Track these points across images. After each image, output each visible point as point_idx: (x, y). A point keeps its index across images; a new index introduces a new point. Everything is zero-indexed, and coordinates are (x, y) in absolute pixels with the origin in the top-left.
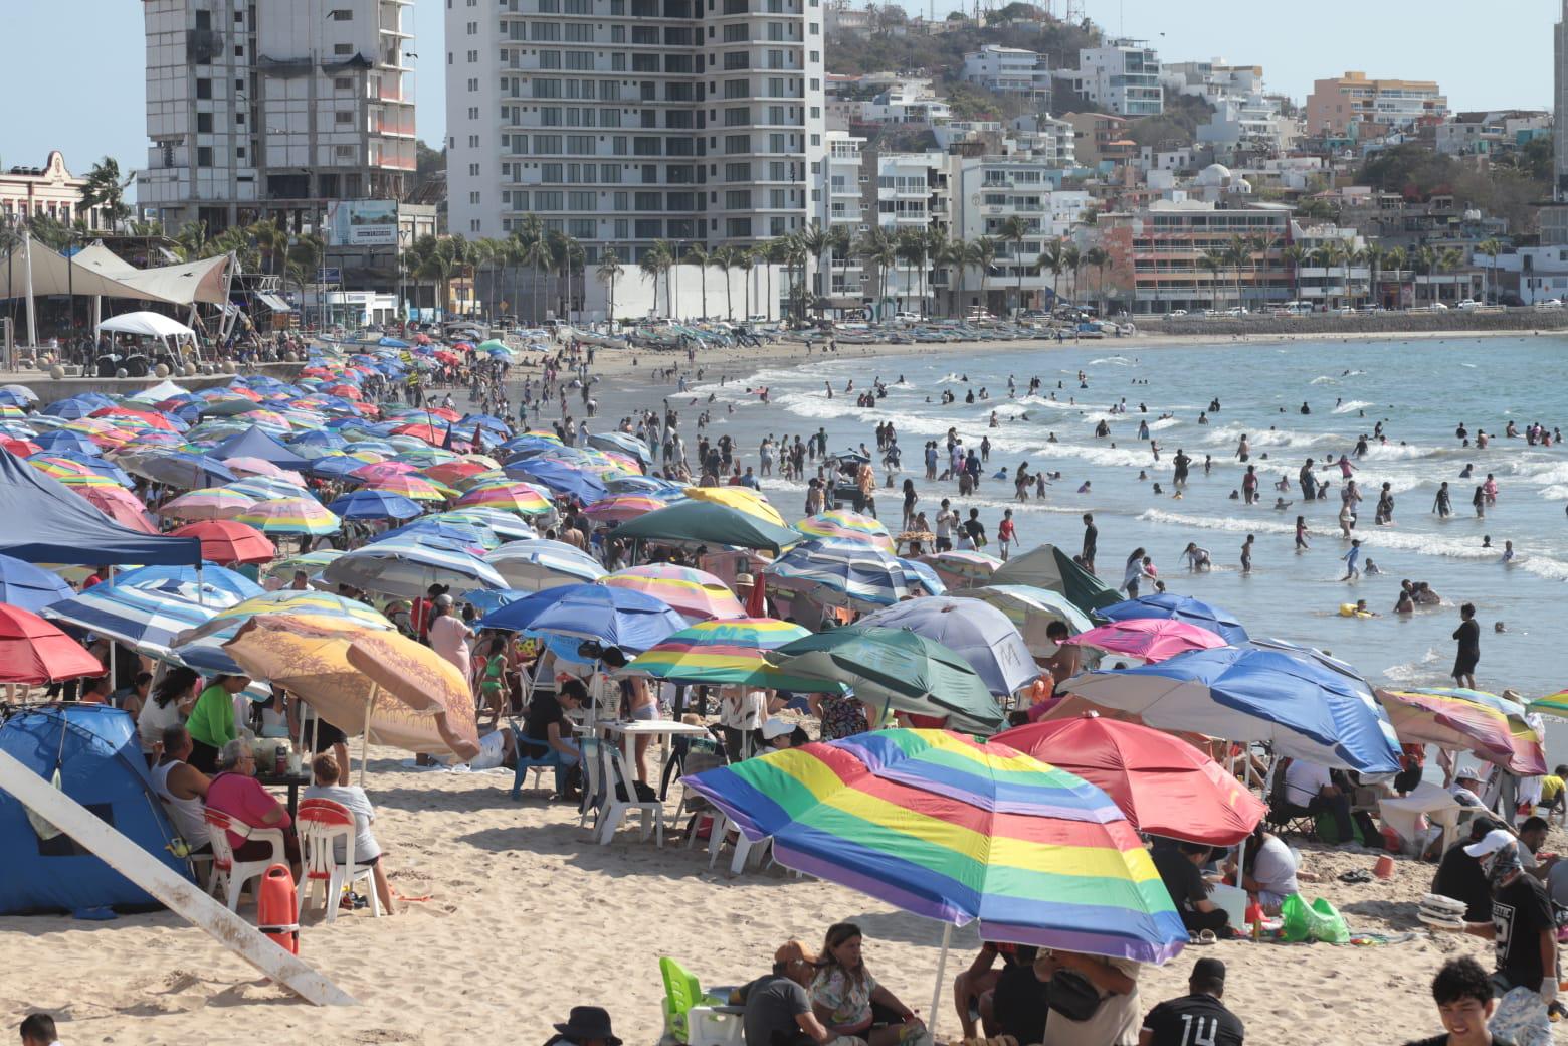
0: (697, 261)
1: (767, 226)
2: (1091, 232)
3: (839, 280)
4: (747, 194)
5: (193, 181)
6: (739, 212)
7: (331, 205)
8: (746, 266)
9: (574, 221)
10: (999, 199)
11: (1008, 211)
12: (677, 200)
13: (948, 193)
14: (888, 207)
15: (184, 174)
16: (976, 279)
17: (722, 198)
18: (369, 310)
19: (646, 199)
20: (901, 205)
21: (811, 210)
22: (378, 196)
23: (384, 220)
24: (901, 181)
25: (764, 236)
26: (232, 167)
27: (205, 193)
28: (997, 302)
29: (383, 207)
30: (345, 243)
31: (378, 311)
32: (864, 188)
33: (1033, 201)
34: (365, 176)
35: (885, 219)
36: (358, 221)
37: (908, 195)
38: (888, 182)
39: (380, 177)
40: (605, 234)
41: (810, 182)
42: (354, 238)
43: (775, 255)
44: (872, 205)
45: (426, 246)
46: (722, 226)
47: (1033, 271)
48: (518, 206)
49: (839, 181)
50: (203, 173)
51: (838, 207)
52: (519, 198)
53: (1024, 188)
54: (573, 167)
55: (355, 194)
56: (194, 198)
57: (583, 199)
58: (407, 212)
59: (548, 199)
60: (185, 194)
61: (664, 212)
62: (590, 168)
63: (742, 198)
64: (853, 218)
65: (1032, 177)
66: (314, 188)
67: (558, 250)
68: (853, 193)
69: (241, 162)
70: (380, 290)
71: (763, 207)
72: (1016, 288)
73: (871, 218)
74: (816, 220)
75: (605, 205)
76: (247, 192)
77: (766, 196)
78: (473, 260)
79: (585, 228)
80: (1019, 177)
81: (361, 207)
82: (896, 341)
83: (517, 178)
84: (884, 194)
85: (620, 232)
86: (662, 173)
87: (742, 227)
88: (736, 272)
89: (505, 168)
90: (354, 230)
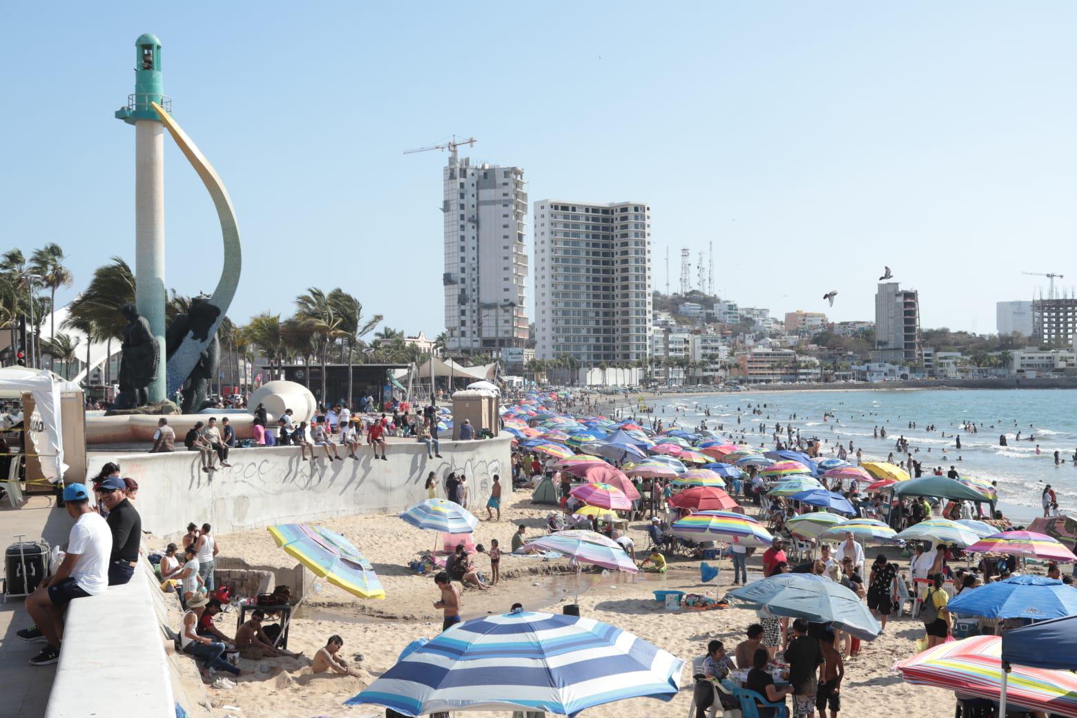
0: (614, 367)
1: (635, 356)
2: (733, 358)
3: (657, 373)
4: (628, 346)
5: (460, 341)
6: (626, 352)
7: (503, 349)
8: (630, 368)
9: (574, 354)
10: (705, 348)
11: (709, 352)
12: (606, 348)
13: (690, 346)
14: (672, 350)
15: (457, 339)
16: (699, 373)
17: (620, 347)
18: (515, 382)
19: (597, 348)
20: (676, 350)
21: (648, 351)
22: (517, 346)
23: (519, 354)
24: (676, 342)
25: (634, 359)
26: (472, 337)
27: (463, 345)
28: (706, 380)
29: (519, 350)
30: (507, 361)
31: (517, 382)
32: (665, 344)
33: (716, 348)
34: (514, 340)
35: (671, 354)
36: (511, 354)
37: (678, 347)
38: (672, 342)
39: (517, 340)
40: (584, 358)
41: (648, 342)
42: (510, 359)
43: (639, 365)
44: (667, 350)
45: (533, 362)
46: (620, 356)
47: (717, 370)
48: (557, 350)
49: (657, 342)
50: (463, 339)
51: (657, 350)
52: (558, 348)
53: (714, 344)
54: (574, 338)
55: (510, 345)
56: (460, 347)
57: (578, 347)
58: (526, 351)
59: (566, 347)
60: (457, 345)
61: (602, 352)
62: (579, 338)
63: (627, 347)
64: (661, 353)
65: (716, 341)
66: (497, 343)
67: (572, 362)
68: (661, 346)
69: (474, 335)
70: (518, 376)
71: (633, 350)
72: (711, 376)
73: (667, 354)
74: (650, 355)
75: (584, 350)
76: (476, 345)
77: (634, 347)
78: (547, 366)
79: (578, 356)
80: (712, 341)
81: (511, 350)
82: (678, 392)
83: (557, 341)
84: (671, 346)
85: (589, 358)
86: (601, 339)
87: (627, 356)
88: (626, 370)
89: (553, 338)
90: (510, 357)
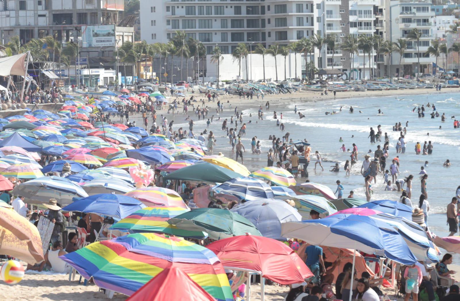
0: (260, 52)
1: (295, 35)
2: (454, 36)
3: (330, 60)
4: (285, 19)
5: (17, 17)
6: (281, 28)
7: (83, 27)
8: (285, 54)
9: (201, 34)
10: (409, 20)
11: (413, 26)
12: (251, 23)
13: (383, 18)
14: (354, 25)
15: (13, 14)
16: (398, 60)
17: (273, 22)
18: (101, 78)
19: (236, 23)
20: (360, 24)
21: (316, 27)
22: (106, 23)
23: (109, 34)
24: (360, 12)
25: (293, 40)
26: (36, 10)
27: (23, 23)
28: (408, 70)
29: (108, 28)
30: (90, 46)
31: (106, 78)
32: (342, 16)
33: (426, 21)
34: (100, 13)
35: (353, 31)
36: (96, 35)
37: (364, 19)
38: (354, 13)
39: (108, 15)
40: (217, 39)
41: (316, 13)
42: (94, 44)
43: (298, 49)
44: (346, 24)
45: (127, 47)
46: (273, 35)
47: (426, 55)
48: (174, 27)
49: (330, 13)
50: (22, 13)
51: (329, 25)
52: (175, 23)
53: (421, 15)
54: (201, 8)
55: (95, 22)
56: (18, 25)
57: (206, 23)
58: (120, 30)
59: (189, 23)
60: (13, 23)
61: (245, 29)
62: (209, 8)
63: (283, 21)
64: (337, 30)
65: (425, 9)
66: (75, 20)
67: (193, 49)
68: (337, 18)
69: (40, 7)
70: (107, 68)
71: (293, 26)
72: (417, 64)
73: (346, 30)
74: (319, 32)
75: (216, 26)
76: (43, 22)
77: (295, 21)
78: (151, 53)
79: (207, 37)
80: (418, 9)
81: (97, 29)
82: (357, 90)
83: (173, 13)
84: (352, 19)
85: (224, 38)
86: (244, 10)
87: (283, 35)
88: (280, 57)
89: (168, 8)
90: (94, 39)
